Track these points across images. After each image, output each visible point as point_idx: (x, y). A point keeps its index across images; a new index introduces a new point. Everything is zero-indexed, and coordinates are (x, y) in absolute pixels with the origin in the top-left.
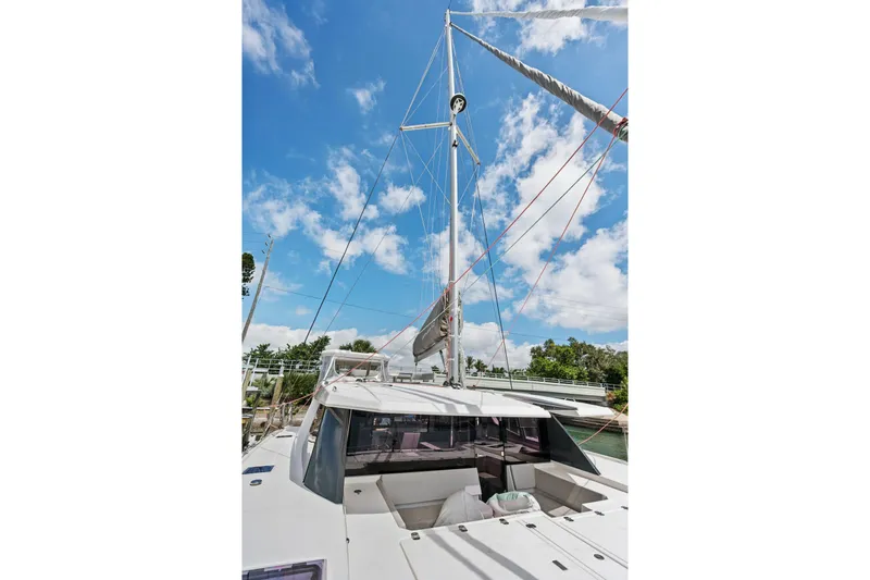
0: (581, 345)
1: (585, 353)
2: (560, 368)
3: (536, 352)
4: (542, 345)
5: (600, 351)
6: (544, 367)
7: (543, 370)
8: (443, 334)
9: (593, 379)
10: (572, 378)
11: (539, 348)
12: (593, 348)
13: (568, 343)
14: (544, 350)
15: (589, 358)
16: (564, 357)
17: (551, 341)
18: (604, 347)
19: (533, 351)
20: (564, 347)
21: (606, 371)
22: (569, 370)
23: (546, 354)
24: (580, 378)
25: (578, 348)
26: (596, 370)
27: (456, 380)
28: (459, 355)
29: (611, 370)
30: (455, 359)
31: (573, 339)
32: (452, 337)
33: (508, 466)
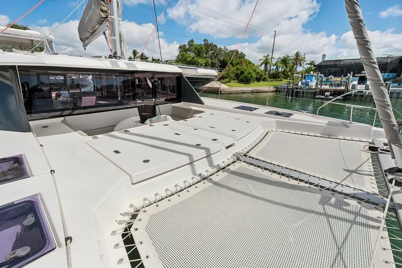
0: (210, 44)
1: (211, 50)
2: (195, 59)
3: (182, 49)
4: (186, 43)
5: (220, 49)
6: (186, 57)
7: (185, 60)
8: (103, 15)
9: (213, 66)
10: (202, 65)
11: (185, 46)
12: (216, 47)
13: (203, 43)
14: (187, 47)
15: (213, 53)
16: (199, 52)
17: (192, 41)
18: (222, 47)
19: (180, 47)
20: (200, 45)
21: (221, 62)
22: (200, 61)
23: (188, 50)
24: (206, 66)
25: (209, 47)
26: (216, 61)
27: (119, 54)
28: (120, 35)
29: (223, 61)
30: (117, 38)
31: (207, 40)
32: (113, 20)
33: (157, 106)
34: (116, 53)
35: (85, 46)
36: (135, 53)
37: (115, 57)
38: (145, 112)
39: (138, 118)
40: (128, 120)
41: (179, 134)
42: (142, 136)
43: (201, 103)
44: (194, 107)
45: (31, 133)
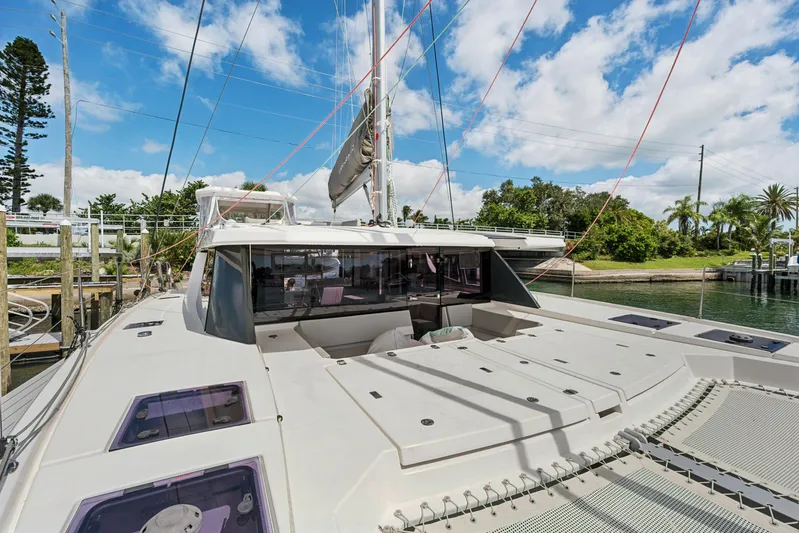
0: (547, 186)
1: (549, 196)
2: (516, 216)
3: (489, 197)
4: (497, 188)
5: (568, 193)
6: (497, 215)
7: (496, 219)
8: (366, 159)
9: (553, 227)
10: (529, 226)
11: (493, 193)
12: (559, 189)
13: (530, 184)
14: (499, 194)
15: (553, 203)
16: (522, 201)
17: (509, 183)
18: (573, 189)
19: (485, 196)
20: (526, 188)
21: (570, 218)
22: (525, 218)
23: (501, 200)
24: (538, 227)
25: (542, 190)
26: (559, 217)
27: (384, 218)
28: (388, 187)
29: (575, 216)
30: (383, 192)
31: (538, 179)
32: (379, 164)
33: (444, 308)
34: (380, 216)
35: (335, 207)
36: (406, 210)
37: (378, 223)
38: (423, 318)
39: (410, 330)
40: (393, 332)
41: (489, 371)
42: (418, 367)
43: (533, 304)
44: (518, 312)
45: (254, 346)
